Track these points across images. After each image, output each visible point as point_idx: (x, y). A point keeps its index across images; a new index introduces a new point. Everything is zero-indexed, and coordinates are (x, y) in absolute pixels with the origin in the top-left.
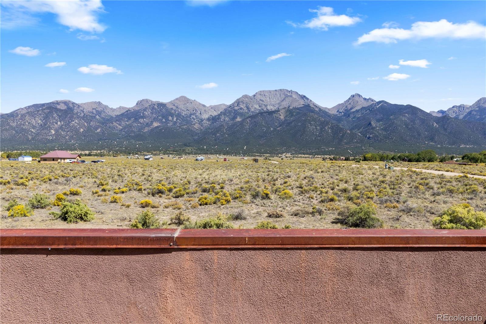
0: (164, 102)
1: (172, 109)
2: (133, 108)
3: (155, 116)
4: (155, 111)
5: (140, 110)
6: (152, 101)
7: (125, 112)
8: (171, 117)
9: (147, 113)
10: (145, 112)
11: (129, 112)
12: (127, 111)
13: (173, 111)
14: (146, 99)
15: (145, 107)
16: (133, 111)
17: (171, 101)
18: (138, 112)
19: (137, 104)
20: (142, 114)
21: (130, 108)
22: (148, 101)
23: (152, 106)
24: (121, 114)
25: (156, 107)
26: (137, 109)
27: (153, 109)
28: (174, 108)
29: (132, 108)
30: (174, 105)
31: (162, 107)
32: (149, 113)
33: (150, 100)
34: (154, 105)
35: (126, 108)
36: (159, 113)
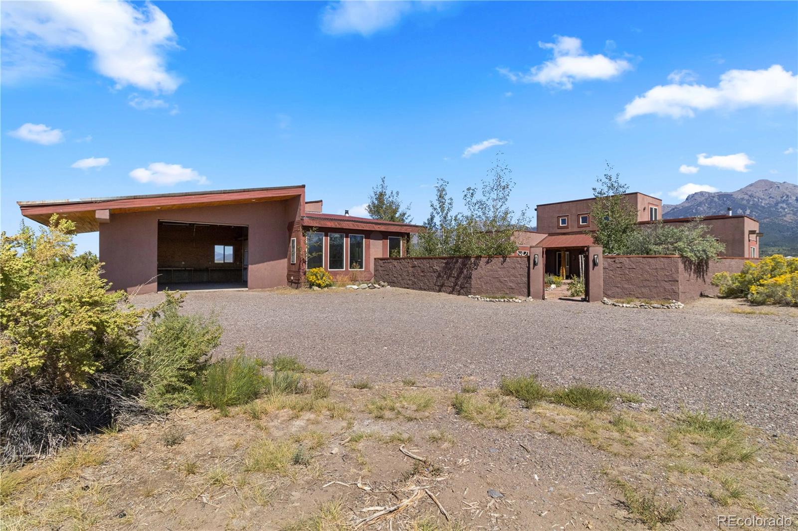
0: (729, 192)
1: (743, 199)
2: (682, 205)
3: (714, 211)
4: (714, 205)
5: (691, 206)
6: (708, 193)
7: (671, 211)
8: (741, 209)
9: (702, 209)
10: (699, 208)
11: (675, 210)
12: (673, 209)
13: (745, 202)
14: (701, 192)
15: (699, 201)
16: (681, 208)
17: (741, 189)
18: (689, 208)
19: (687, 199)
20: (694, 211)
21: (677, 205)
22: (704, 194)
23: (709, 199)
24: (666, 213)
25: (716, 199)
26: (687, 205)
27: (711, 202)
28: (746, 197)
29: (679, 205)
30: (747, 194)
31: (725, 199)
32: (705, 208)
33: (706, 192)
34: (713, 197)
35: (672, 205)
36: (722, 206)
